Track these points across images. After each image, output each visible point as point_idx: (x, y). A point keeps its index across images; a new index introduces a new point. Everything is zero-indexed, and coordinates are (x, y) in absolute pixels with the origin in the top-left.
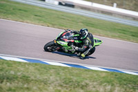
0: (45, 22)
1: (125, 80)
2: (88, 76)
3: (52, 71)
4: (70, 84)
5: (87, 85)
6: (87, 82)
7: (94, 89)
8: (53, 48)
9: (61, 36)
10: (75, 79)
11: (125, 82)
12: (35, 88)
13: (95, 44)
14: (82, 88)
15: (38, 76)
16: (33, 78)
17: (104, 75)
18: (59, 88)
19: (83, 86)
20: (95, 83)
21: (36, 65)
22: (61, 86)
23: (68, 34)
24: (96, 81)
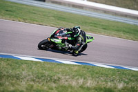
0: (16, 17)
1: (97, 73)
2: (60, 70)
3: (24, 66)
4: (43, 78)
5: (59, 79)
6: (60, 76)
7: (66, 83)
8: (47, 45)
9: (55, 34)
10: (47, 73)
11: (97, 76)
12: (7, 83)
13: (87, 41)
14: (54, 82)
15: (10, 71)
16: (5, 73)
17: (76, 68)
18: (32, 83)
19: (55, 80)
20: (67, 77)
21: (8, 60)
22: (34, 81)
23: (61, 32)
24: (69, 75)
